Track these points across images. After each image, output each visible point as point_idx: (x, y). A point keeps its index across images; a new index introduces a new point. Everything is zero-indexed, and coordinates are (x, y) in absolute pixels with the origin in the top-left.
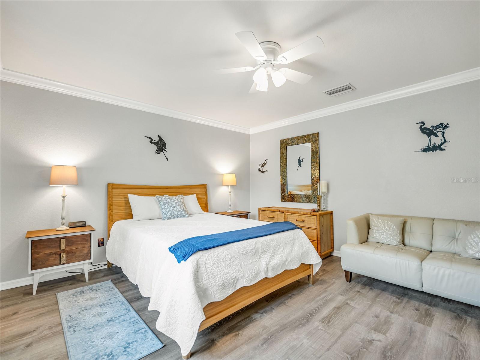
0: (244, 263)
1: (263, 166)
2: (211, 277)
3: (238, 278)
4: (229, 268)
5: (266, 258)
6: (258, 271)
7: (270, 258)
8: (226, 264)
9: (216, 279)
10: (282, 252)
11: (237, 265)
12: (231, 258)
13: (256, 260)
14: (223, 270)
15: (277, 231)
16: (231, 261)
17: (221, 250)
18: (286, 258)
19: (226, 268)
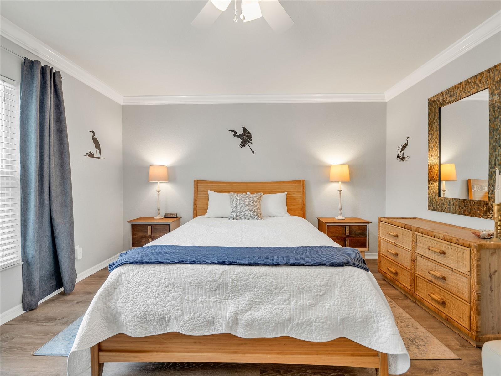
0: (189, 297)
1: (403, 149)
2: (130, 301)
3: (171, 316)
4: (161, 297)
5: (239, 302)
6: (213, 318)
7: (249, 304)
8: (158, 291)
9: (136, 305)
10: (284, 302)
11: (175, 298)
12: (168, 285)
13: (217, 299)
14: (150, 298)
15: (283, 261)
16: (168, 289)
17: (158, 270)
18: (291, 315)
19: (156, 296)
